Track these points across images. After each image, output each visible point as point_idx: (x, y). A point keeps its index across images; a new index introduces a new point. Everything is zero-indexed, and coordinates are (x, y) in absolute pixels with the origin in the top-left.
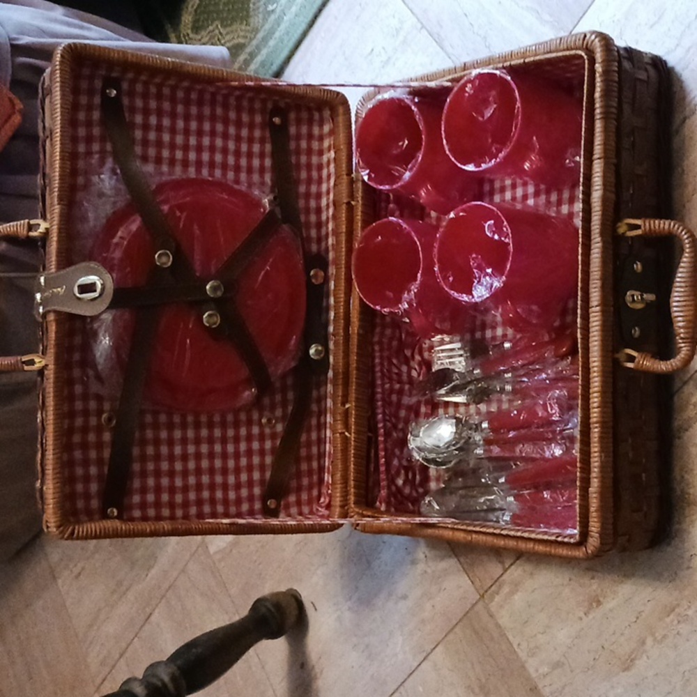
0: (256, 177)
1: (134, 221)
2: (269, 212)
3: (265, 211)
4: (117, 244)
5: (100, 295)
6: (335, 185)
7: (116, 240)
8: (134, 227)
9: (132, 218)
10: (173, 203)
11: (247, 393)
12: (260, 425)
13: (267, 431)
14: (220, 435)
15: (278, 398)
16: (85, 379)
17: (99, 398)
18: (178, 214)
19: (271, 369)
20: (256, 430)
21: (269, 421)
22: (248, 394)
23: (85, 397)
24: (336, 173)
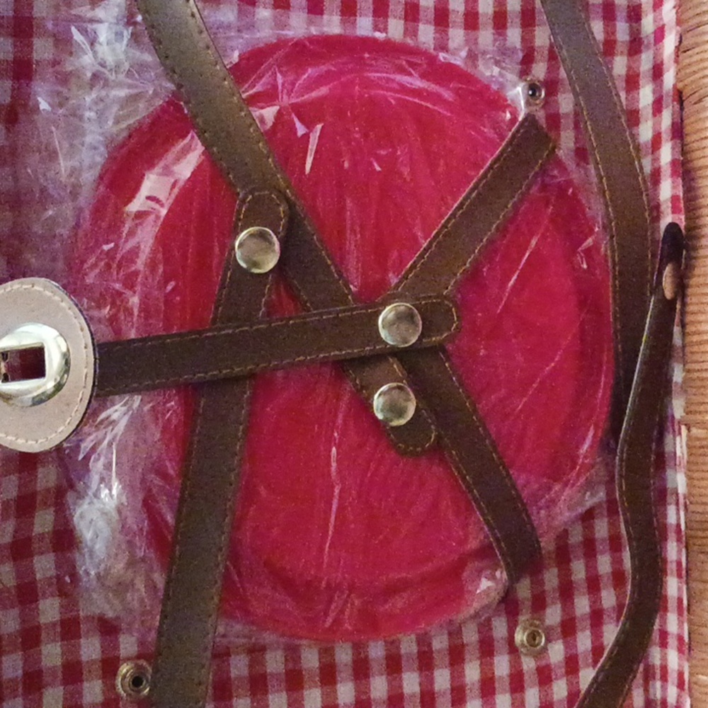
0: (486, 36)
1: (186, 151)
2: (525, 119)
3: (514, 119)
4: (141, 215)
5: (59, 387)
6: (680, 50)
7: (135, 206)
8: (185, 169)
9: (182, 144)
10: (286, 100)
11: (485, 584)
12: (513, 649)
13: (528, 664)
14: (417, 689)
15: (551, 578)
16: (67, 579)
17: (108, 629)
18: (301, 130)
19: (539, 517)
20: (502, 666)
21: (533, 637)
22: (487, 586)
23: (70, 629)
24: (679, 22)
